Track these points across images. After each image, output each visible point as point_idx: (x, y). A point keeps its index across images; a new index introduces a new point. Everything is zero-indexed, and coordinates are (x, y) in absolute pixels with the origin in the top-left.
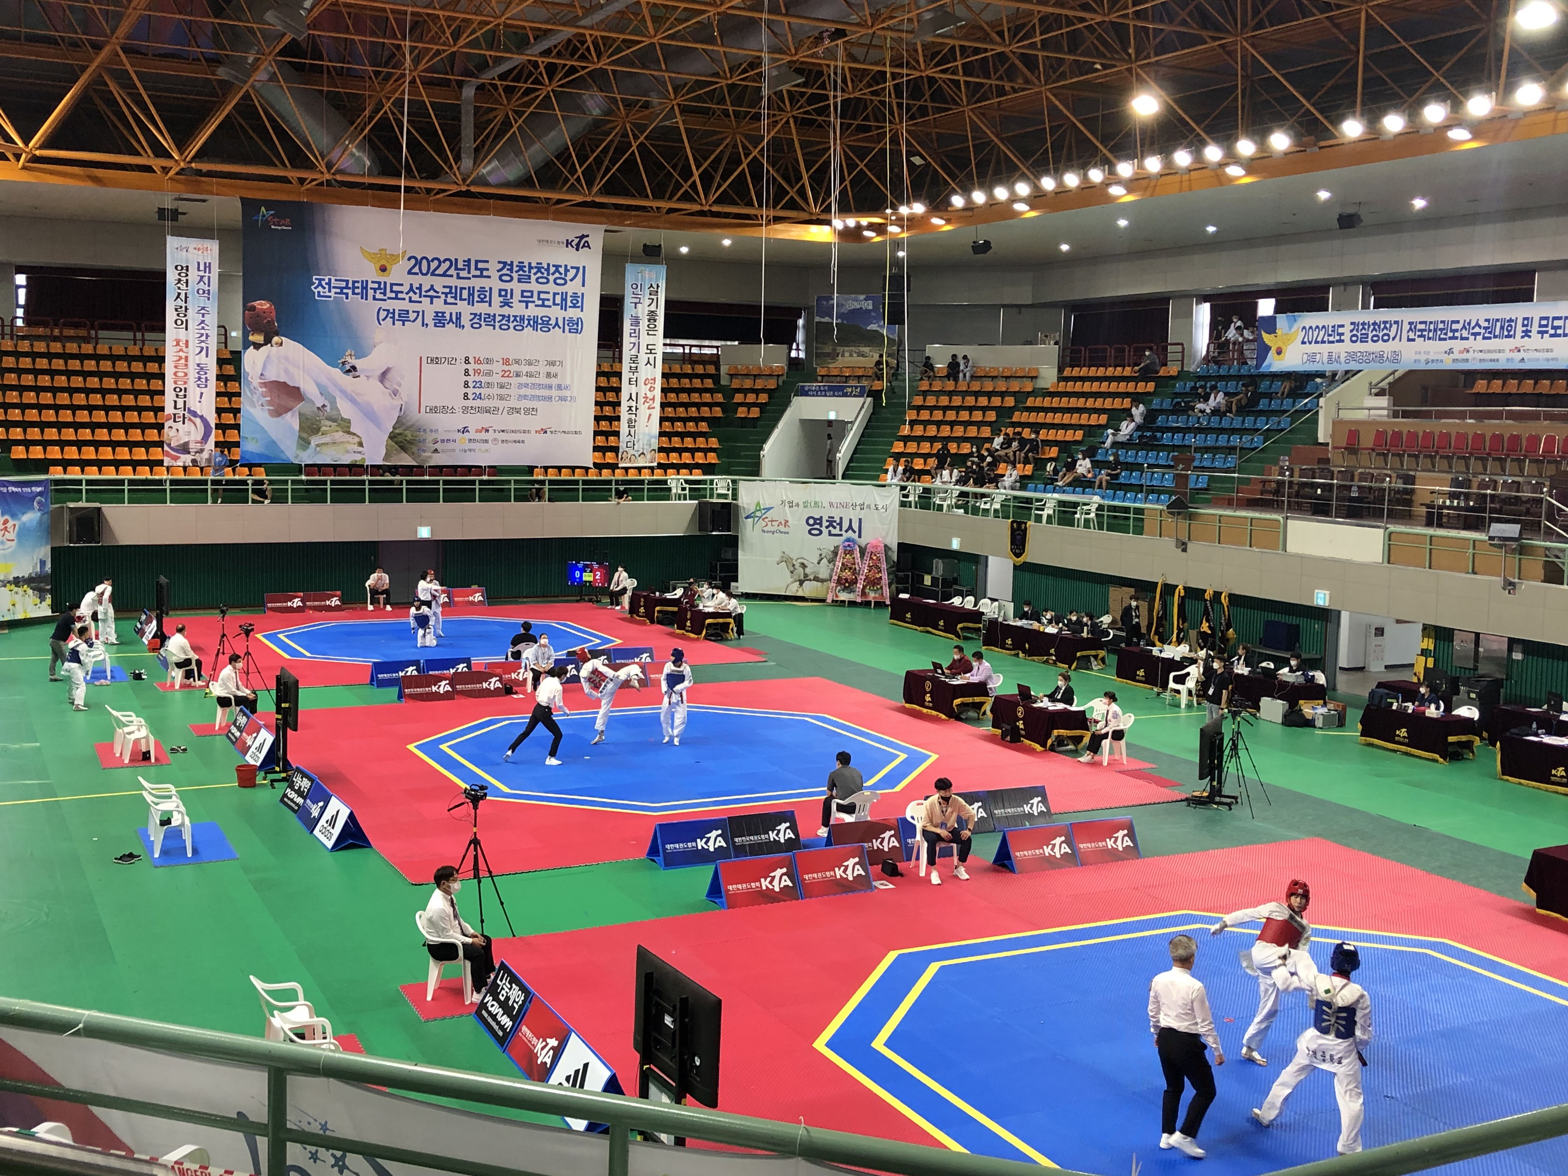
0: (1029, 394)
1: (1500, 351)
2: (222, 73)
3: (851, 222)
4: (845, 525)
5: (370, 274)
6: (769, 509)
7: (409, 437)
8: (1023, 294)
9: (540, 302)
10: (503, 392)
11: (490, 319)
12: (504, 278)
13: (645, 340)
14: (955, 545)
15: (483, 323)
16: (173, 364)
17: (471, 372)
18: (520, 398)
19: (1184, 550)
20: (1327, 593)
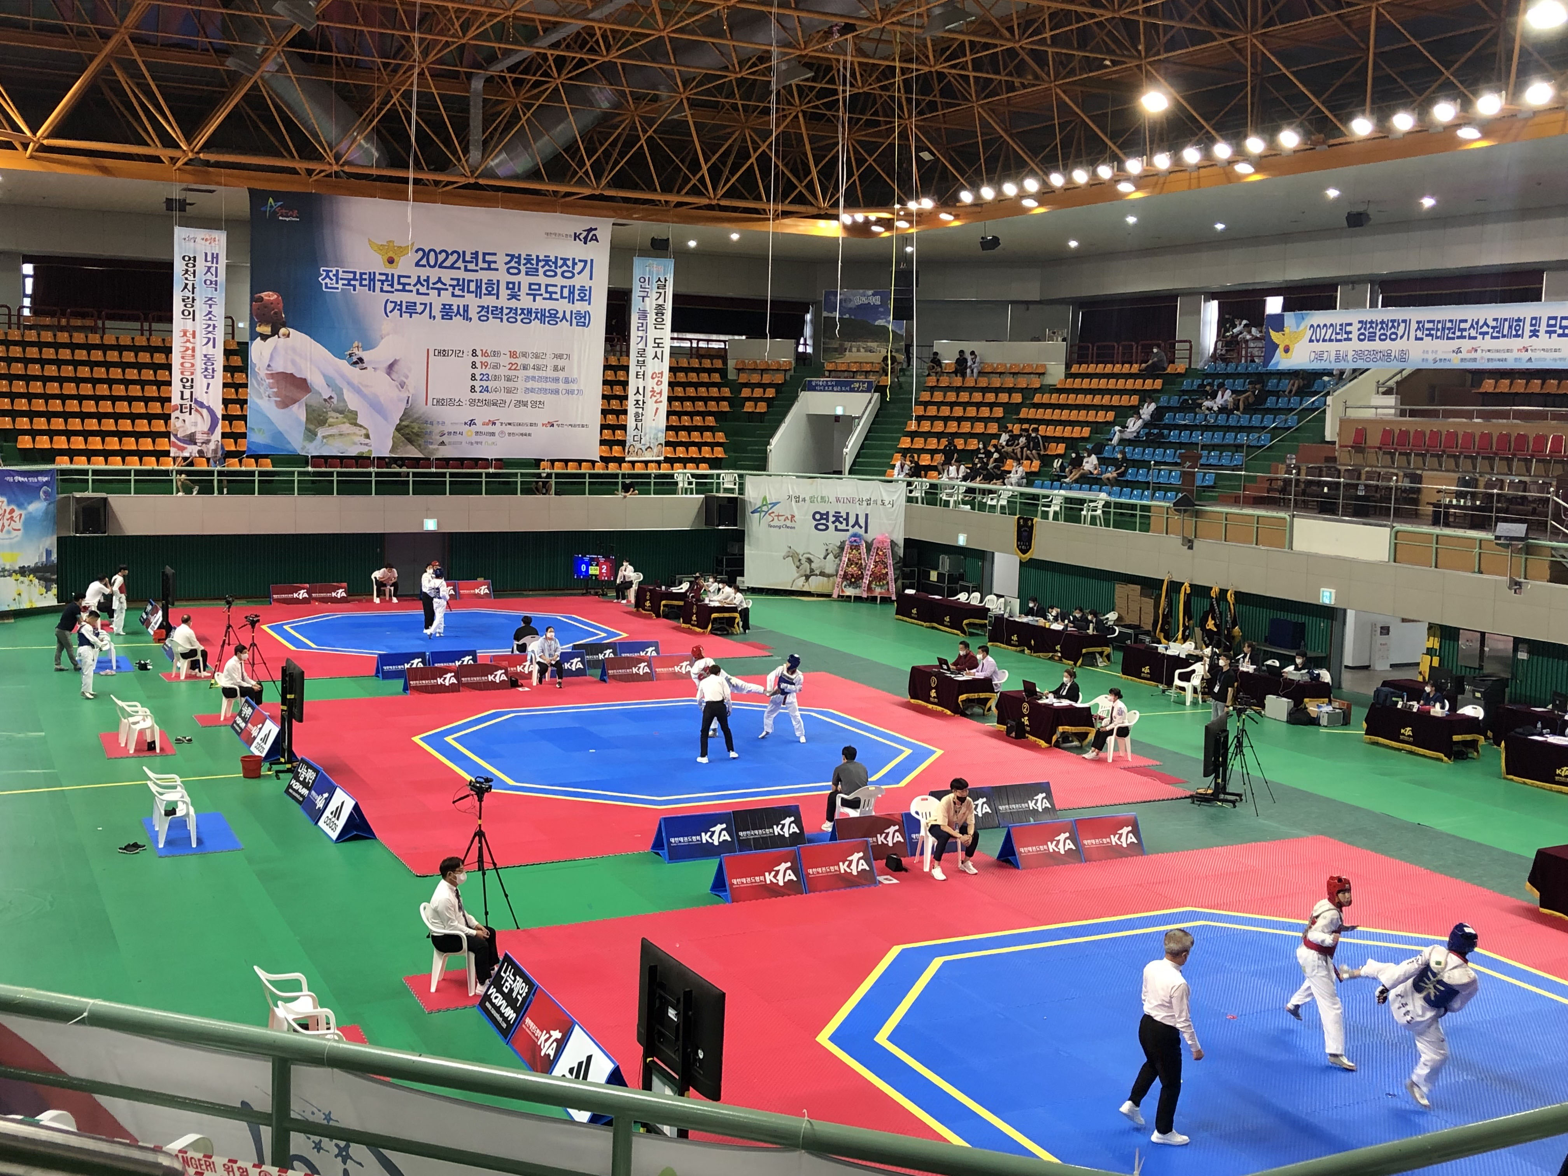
0: (1036, 390)
1: (1508, 351)
2: (231, 63)
3: (860, 217)
4: (852, 521)
5: (377, 265)
6: (775, 504)
7: (416, 430)
8: (1032, 291)
9: (548, 296)
10: (510, 385)
11: (497, 312)
12: (511, 271)
13: (652, 333)
14: (962, 541)
15: (490, 316)
16: (180, 355)
17: (478, 365)
18: (528, 390)
19: (1191, 548)
20: (1333, 591)
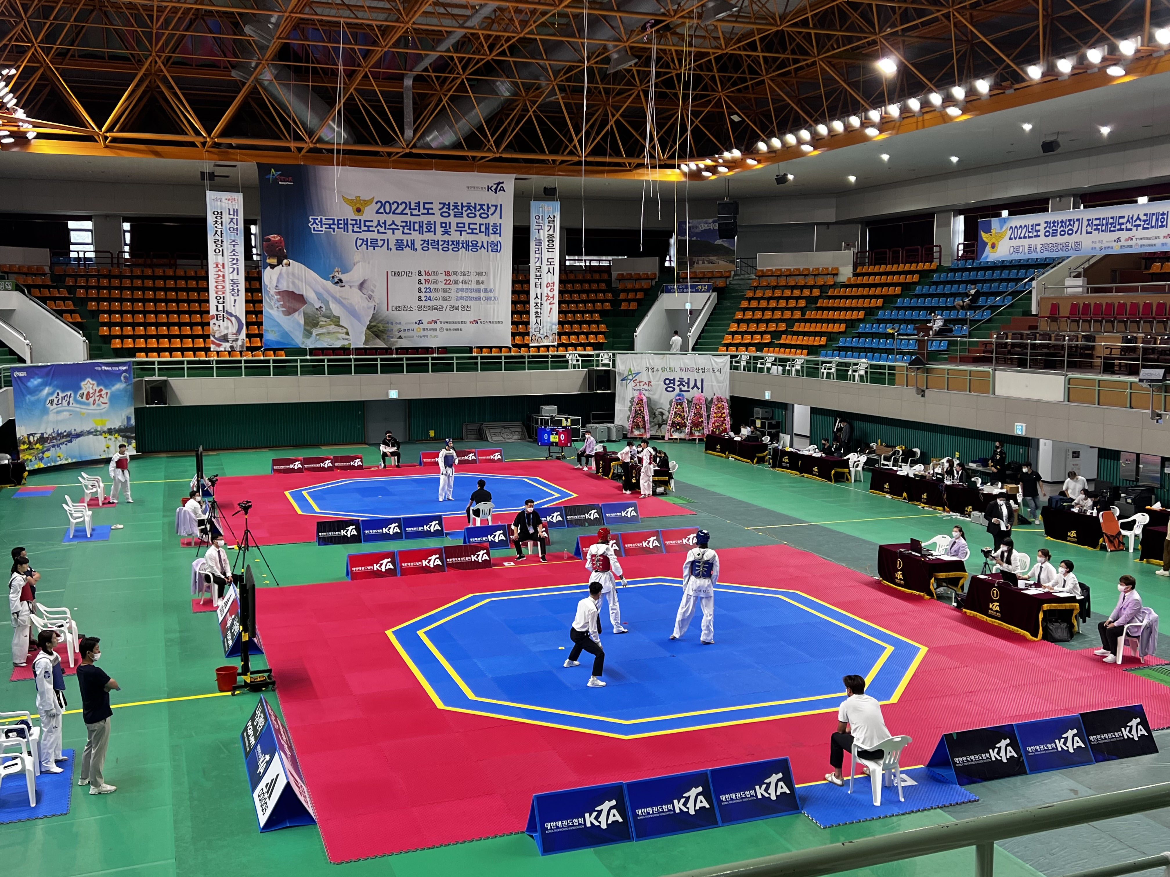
0: (831, 286)
1: (1156, 238)
2: (235, 74)
3: (693, 166)
4: (692, 384)
5: (349, 213)
6: (637, 374)
7: (381, 328)
8: (829, 215)
9: (470, 231)
10: (446, 295)
11: (435, 244)
12: (444, 214)
13: (546, 255)
14: (767, 396)
15: (430, 247)
16: (214, 280)
17: (423, 281)
18: (458, 299)
19: (923, 396)
20: (1024, 425)
